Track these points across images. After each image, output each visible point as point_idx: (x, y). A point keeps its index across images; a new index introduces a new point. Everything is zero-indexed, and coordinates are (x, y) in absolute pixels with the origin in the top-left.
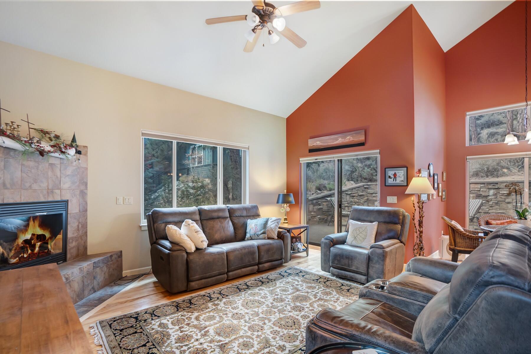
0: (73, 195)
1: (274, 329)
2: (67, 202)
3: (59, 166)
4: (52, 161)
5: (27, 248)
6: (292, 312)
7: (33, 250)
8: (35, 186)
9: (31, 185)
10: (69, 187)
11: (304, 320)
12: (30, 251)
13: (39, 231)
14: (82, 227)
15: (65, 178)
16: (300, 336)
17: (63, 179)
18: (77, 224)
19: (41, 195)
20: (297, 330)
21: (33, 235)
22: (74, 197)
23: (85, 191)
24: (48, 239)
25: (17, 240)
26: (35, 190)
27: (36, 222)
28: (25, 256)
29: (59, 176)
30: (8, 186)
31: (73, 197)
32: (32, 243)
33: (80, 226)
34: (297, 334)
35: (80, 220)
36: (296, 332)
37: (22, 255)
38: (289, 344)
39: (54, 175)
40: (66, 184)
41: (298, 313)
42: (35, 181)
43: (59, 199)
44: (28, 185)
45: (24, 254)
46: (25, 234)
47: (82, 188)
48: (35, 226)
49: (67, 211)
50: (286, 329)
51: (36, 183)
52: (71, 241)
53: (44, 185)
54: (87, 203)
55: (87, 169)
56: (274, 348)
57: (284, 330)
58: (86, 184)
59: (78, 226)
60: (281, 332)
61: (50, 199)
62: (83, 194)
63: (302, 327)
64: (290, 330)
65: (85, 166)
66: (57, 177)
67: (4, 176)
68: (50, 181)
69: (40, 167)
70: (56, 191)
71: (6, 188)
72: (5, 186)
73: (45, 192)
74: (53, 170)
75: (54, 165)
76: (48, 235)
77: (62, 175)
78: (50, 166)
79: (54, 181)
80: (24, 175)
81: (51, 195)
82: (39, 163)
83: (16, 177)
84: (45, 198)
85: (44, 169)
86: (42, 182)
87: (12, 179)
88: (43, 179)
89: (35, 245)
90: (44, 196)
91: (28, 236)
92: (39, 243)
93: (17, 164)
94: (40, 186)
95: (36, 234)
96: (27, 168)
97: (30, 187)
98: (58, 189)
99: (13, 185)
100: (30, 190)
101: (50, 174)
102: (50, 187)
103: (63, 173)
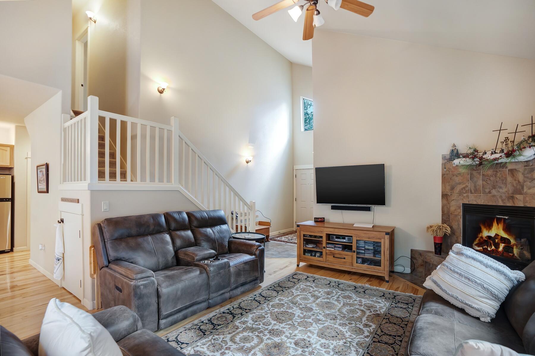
1: (292, 310)
3: (521, 170)
4: (510, 167)
5: (491, 243)
6: (281, 328)
7: (497, 248)
8: (494, 192)
9: (490, 191)
11: (268, 321)
12: (493, 247)
13: (504, 234)
16: (270, 308)
17: (527, 184)
19: (500, 200)
20: (273, 311)
21: (497, 235)
24: (513, 245)
25: (481, 234)
26: (494, 196)
27: (500, 225)
28: (489, 249)
29: (521, 180)
30: (473, 191)
32: (496, 241)
34: (272, 308)
36: (273, 310)
38: (276, 302)
39: (516, 180)
41: (275, 328)
42: (494, 187)
44: (487, 190)
45: (488, 247)
46: (489, 231)
48: (499, 228)
50: (282, 311)
51: (495, 188)
53: (504, 190)
56: (286, 300)
57: (284, 310)
60: (285, 309)
61: (510, 204)
63: (269, 314)
64: (279, 311)
66: (519, 182)
67: (470, 185)
68: (509, 186)
69: (499, 174)
70: (518, 196)
71: (471, 193)
72: (471, 191)
73: (504, 197)
74: (513, 176)
75: (515, 170)
76: (513, 241)
77: (526, 179)
78: (509, 172)
79: (515, 185)
80: (484, 183)
81: (511, 200)
82: (497, 171)
83: (478, 185)
84: (504, 203)
85: (502, 176)
86: (501, 188)
87: (475, 187)
88: (502, 186)
89: (499, 244)
90: (503, 200)
91: (492, 233)
92: (503, 245)
93: (478, 175)
94: (499, 192)
95: (499, 235)
96: (487, 177)
97: (490, 192)
98: (521, 194)
99: (476, 191)
100: (489, 195)
101: (509, 179)
102: (510, 192)
103: (527, 177)
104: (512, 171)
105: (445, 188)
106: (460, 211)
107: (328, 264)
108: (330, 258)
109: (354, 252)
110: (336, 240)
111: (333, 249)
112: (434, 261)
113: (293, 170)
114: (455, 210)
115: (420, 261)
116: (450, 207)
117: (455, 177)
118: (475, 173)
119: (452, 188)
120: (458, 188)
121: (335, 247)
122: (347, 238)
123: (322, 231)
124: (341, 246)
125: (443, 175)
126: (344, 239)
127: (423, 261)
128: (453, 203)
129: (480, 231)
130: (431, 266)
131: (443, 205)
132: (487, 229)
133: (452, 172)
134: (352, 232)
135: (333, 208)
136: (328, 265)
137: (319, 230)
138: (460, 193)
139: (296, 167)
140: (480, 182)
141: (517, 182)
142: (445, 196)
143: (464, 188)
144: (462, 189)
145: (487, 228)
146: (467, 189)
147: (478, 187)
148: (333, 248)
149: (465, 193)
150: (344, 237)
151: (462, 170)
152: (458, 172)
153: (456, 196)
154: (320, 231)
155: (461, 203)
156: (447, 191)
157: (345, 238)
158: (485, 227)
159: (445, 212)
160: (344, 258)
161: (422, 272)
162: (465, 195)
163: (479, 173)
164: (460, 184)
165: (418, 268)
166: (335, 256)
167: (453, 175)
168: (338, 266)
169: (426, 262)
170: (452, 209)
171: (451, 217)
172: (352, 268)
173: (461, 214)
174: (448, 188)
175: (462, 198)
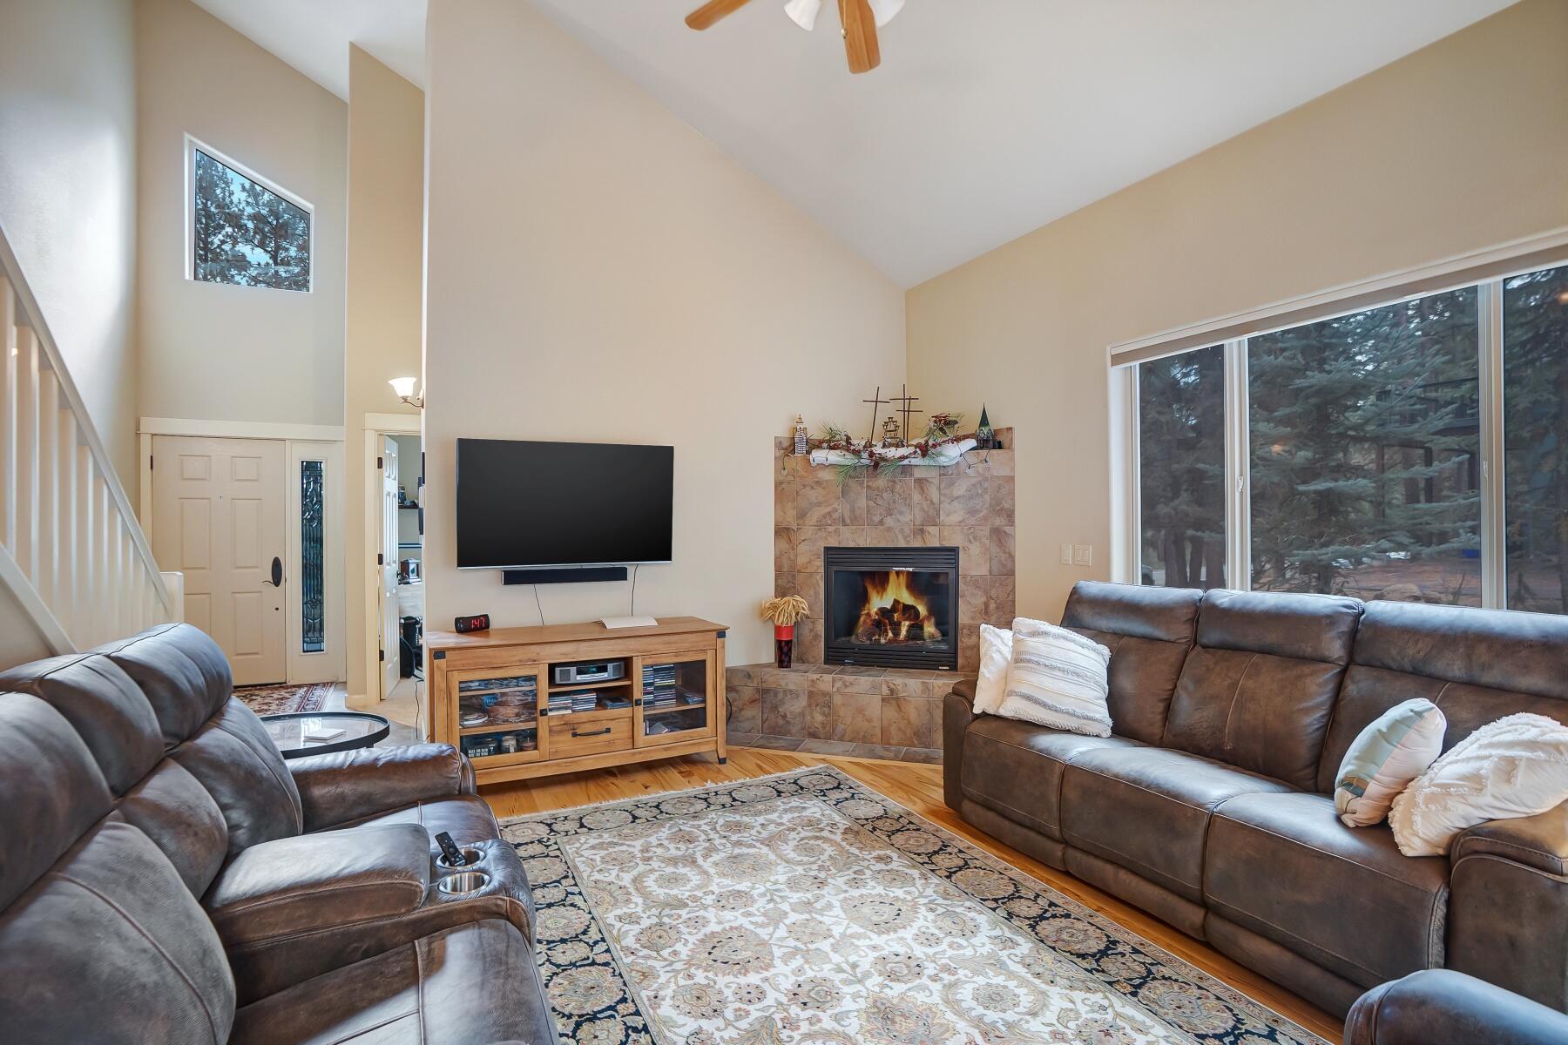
0: (971, 538)
2: (954, 551)
3: (936, 481)
4: (918, 474)
5: (885, 625)
7: (896, 634)
8: (889, 521)
9: (882, 519)
10: (960, 522)
12: (890, 634)
13: (907, 598)
14: (997, 608)
15: (949, 504)
17: (945, 506)
18: (984, 599)
19: (900, 537)
21: (896, 602)
22: (973, 540)
23: (1007, 529)
24: (924, 619)
25: (867, 605)
26: (889, 529)
28: (883, 641)
29: (936, 500)
30: (848, 521)
31: (970, 541)
32: (894, 618)
33: (992, 606)
35: (993, 593)
37: (877, 637)
39: (927, 500)
40: (953, 515)
42: (890, 512)
43: (937, 545)
44: (877, 519)
45: (880, 636)
46: (882, 595)
47: (999, 521)
49: (957, 568)
51: (891, 515)
52: (965, 631)
53: (907, 518)
54: (1012, 557)
55: (1011, 479)
58: (1010, 515)
59: (986, 605)
61: (917, 544)
62: (1000, 537)
65: (1005, 472)
66: (932, 503)
67: (842, 508)
68: (917, 511)
69: (898, 487)
70: (930, 529)
71: (845, 524)
72: (843, 520)
73: (907, 531)
74: (922, 491)
75: (926, 480)
76: (922, 610)
77: (942, 498)
78: (916, 484)
79: (926, 509)
80: (871, 503)
81: (919, 537)
82: (894, 482)
83: (859, 508)
84: (908, 542)
85: (904, 491)
86: (901, 513)
87: (853, 511)
88: (904, 509)
89: (900, 623)
90: (905, 538)
91: (887, 603)
92: (907, 623)
93: (859, 488)
94: (899, 521)
95: (901, 601)
96: (875, 492)
97: (881, 522)
98: (935, 525)
99: (855, 519)
100: (880, 527)
101: (916, 497)
102: (918, 522)
103: (945, 495)
104: (920, 481)
105: (785, 513)
106: (819, 564)
107: (558, 765)
108: (566, 743)
109: (638, 703)
110: (580, 678)
111: (570, 711)
112: (787, 684)
113: (138, 435)
114: (809, 562)
115: (747, 692)
116: (796, 556)
117: (808, 488)
118: (851, 482)
119: (802, 515)
120: (814, 516)
121: (575, 702)
122: (610, 666)
123: (534, 656)
124: (593, 696)
125: (778, 484)
126: (604, 669)
127: (758, 691)
128: (803, 548)
129: (865, 599)
130: (780, 696)
131: (778, 553)
132: (878, 592)
133: (802, 477)
134: (632, 644)
135: (511, 579)
136: (555, 768)
137: (525, 657)
138: (820, 526)
139: (150, 425)
140: (862, 502)
141: (929, 502)
142: (781, 532)
143: (829, 513)
144: (824, 516)
145: (879, 588)
146: (835, 516)
147: (858, 513)
148: (566, 708)
149: (830, 525)
150: (601, 666)
151: (826, 475)
152: (816, 480)
153: (810, 532)
154: (529, 660)
155: (822, 545)
156: (789, 520)
157: (606, 666)
158: (875, 587)
159: (785, 569)
160: (608, 731)
161: (754, 717)
162: (831, 529)
163: (861, 484)
164: (819, 504)
165: (741, 710)
166: (578, 732)
167: (804, 486)
168: (591, 761)
169: (766, 691)
170: (801, 560)
171: (800, 578)
172: (634, 754)
173: (822, 570)
174: (791, 513)
175: (824, 535)
